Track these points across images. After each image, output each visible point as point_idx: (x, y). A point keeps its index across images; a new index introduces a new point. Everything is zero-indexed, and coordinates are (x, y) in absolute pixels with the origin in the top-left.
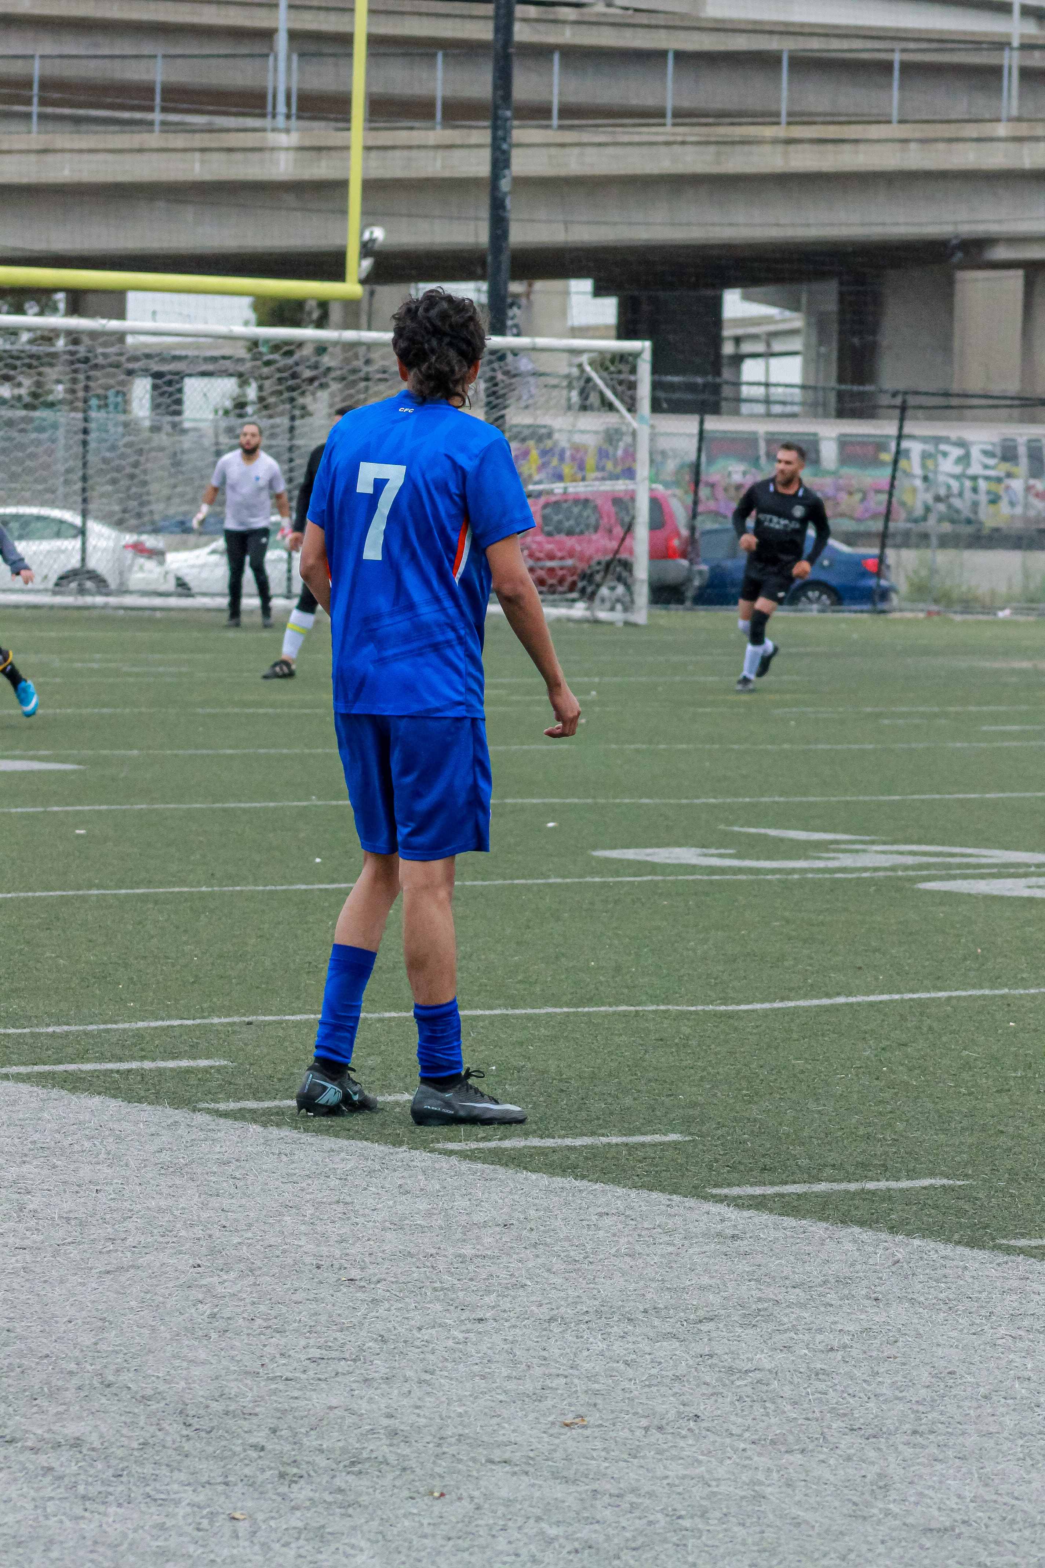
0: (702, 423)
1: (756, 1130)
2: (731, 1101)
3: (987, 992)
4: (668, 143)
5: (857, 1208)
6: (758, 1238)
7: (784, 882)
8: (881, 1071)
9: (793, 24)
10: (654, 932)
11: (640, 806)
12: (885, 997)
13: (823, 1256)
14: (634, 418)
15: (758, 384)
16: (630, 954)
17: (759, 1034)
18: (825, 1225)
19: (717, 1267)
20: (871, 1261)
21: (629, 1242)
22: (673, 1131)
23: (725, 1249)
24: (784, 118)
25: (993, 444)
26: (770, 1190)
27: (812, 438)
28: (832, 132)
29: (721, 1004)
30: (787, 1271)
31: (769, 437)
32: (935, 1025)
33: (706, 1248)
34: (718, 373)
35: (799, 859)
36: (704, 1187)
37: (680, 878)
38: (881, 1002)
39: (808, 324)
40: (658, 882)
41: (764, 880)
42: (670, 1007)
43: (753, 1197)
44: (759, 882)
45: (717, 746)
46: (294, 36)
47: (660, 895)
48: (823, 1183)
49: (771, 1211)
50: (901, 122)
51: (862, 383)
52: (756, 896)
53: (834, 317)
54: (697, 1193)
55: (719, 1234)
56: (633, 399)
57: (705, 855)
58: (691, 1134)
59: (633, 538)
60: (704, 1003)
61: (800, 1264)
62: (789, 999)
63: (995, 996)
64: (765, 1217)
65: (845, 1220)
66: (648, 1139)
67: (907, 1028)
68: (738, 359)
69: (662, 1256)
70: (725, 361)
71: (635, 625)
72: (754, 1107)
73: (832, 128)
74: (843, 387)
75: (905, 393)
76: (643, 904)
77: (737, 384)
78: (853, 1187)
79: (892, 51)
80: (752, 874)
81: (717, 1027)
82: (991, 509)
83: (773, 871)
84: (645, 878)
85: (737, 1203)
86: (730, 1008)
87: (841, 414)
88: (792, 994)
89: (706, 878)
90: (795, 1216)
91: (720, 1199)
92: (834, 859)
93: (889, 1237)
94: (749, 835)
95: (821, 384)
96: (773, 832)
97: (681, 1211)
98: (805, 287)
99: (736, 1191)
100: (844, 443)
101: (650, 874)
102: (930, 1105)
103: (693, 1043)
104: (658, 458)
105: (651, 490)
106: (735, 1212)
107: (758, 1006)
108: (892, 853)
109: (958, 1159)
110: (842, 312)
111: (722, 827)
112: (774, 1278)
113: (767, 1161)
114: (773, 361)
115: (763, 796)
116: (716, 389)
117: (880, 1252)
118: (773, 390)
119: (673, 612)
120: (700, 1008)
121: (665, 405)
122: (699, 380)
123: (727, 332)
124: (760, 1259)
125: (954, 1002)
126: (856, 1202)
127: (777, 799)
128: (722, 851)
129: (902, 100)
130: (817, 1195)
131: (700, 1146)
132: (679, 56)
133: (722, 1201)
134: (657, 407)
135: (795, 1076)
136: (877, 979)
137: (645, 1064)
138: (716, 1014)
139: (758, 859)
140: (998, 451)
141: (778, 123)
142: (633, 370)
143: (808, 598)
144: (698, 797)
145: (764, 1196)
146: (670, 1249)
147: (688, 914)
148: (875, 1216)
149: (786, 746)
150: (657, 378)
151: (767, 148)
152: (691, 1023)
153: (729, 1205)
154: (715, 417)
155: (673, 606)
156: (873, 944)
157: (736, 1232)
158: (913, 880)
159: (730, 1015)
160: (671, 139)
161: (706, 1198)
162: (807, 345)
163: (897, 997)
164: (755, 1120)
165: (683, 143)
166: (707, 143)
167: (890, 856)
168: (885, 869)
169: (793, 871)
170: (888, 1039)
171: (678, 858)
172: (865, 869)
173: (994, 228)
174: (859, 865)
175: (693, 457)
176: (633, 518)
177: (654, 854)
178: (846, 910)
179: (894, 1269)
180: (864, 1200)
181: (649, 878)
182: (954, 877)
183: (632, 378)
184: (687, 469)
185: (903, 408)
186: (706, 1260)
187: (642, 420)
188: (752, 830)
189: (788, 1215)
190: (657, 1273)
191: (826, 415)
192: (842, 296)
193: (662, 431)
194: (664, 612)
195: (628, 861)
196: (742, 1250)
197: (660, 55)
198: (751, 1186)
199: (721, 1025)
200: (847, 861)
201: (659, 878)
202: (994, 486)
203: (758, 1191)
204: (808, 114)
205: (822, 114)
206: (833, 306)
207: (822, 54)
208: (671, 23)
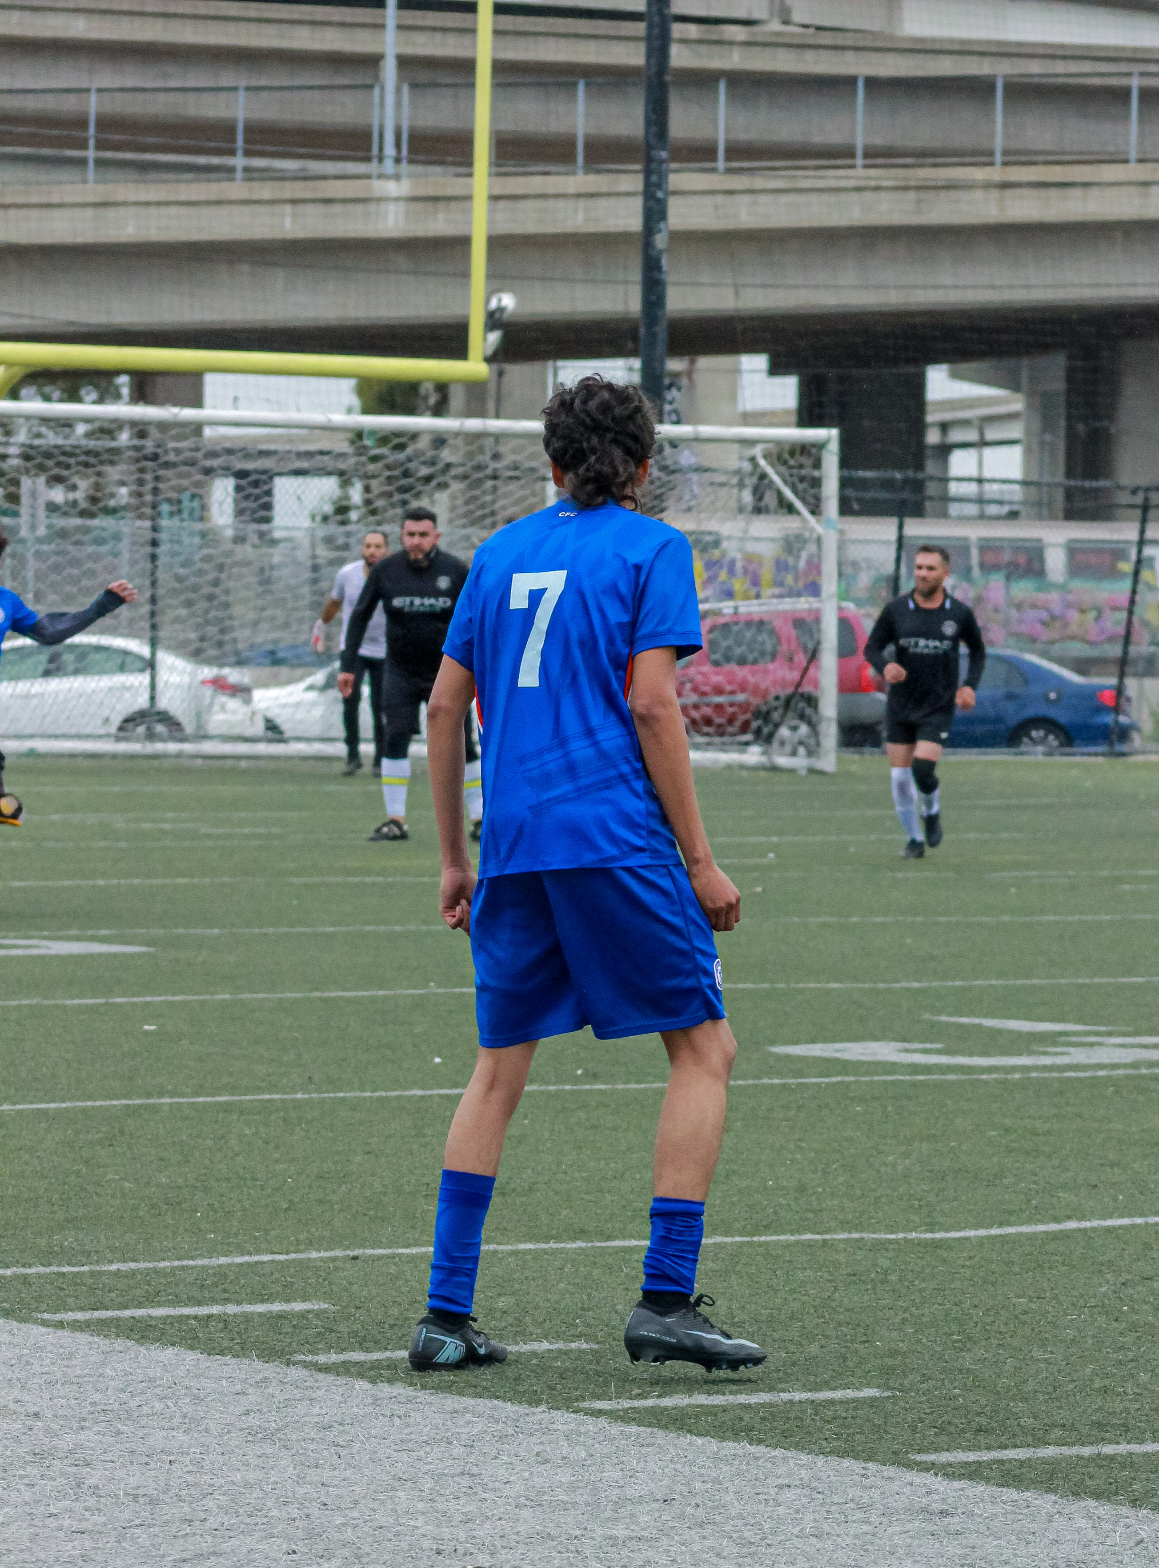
0: (901, 527)
1: (969, 1383)
2: (938, 1349)
4: (859, 189)
5: (1091, 1477)
6: (972, 1514)
7: (1004, 1082)
8: (1121, 1311)
9: (1008, 44)
10: (845, 1144)
11: (830, 991)
12: (1126, 1221)
13: (1051, 1535)
14: (818, 521)
15: (969, 480)
16: (815, 1172)
17: (973, 1267)
18: (1053, 1498)
19: (922, 1550)
20: (1109, 1542)
21: (815, 1520)
22: (869, 1386)
23: (931, 1527)
24: (998, 158)
26: (986, 1456)
27: (1034, 544)
28: (1057, 173)
29: (927, 1231)
30: (1007, 1554)
31: (983, 543)
33: (908, 1527)
34: (920, 466)
35: (1021, 1055)
36: (907, 1453)
37: (876, 1078)
38: (1120, 1227)
39: (1030, 406)
40: (850, 1083)
41: (978, 1080)
42: (865, 1235)
43: (967, 1464)
44: (972, 1083)
45: (919, 919)
46: (405, 62)
47: (852, 1099)
48: (1051, 1448)
49: (987, 1480)
50: (1141, 161)
51: (1096, 476)
52: (967, 1100)
53: (1062, 400)
54: (899, 1460)
55: (924, 1510)
56: (818, 499)
57: (907, 1051)
58: (889, 1388)
59: (818, 668)
60: (904, 1230)
61: (1023, 1544)
62: (1009, 1224)
64: (980, 1489)
65: (1077, 1492)
66: (838, 1395)
67: (1153, 1259)
68: (945, 450)
69: (856, 1536)
70: (929, 452)
71: (821, 773)
72: (967, 1356)
73: (1058, 169)
74: (1072, 483)
75: (1148, 489)
76: (831, 1110)
77: (945, 480)
78: (1087, 1451)
79: (1129, 74)
80: (963, 1073)
81: (922, 1258)
83: (990, 1069)
84: (834, 1079)
85: (948, 1471)
86: (938, 1235)
87: (1072, 514)
88: (1013, 1219)
89: (908, 1078)
90: (1017, 1488)
91: (926, 1467)
92: (1062, 1054)
93: (1131, 1512)
94: (960, 1026)
95: (1047, 479)
96: (989, 1022)
97: (879, 1481)
98: (1025, 361)
99: (945, 1457)
100: (1074, 550)
101: (839, 1073)
103: (893, 1278)
104: (849, 570)
105: (840, 609)
106: (945, 1483)
107: (971, 1233)
108: (1133, 1046)
110: (1069, 392)
111: (927, 1016)
112: (991, 1563)
113: (983, 1420)
114: (988, 452)
115: (977, 979)
116: (918, 486)
117: (1120, 1530)
118: (987, 487)
119: (867, 757)
120: (901, 1236)
121: (856, 507)
122: (898, 476)
123: (931, 417)
124: (973, 1539)
126: (1090, 1470)
127: (994, 982)
128: (928, 1046)
129: (1142, 134)
130: (1044, 1461)
131: (902, 1403)
132: (872, 83)
133: (927, 1470)
134: (845, 509)
135: (1016, 1317)
136: (1116, 1200)
137: (834, 1304)
138: (920, 1243)
139: (971, 1055)
141: (991, 164)
142: (817, 464)
143: (1031, 739)
144: (898, 981)
145: (979, 1463)
146: (866, 1528)
147: (886, 1122)
148: (1114, 1487)
149: (1006, 918)
150: (846, 473)
151: (978, 194)
152: (890, 1254)
153: (936, 1475)
154: (917, 520)
155: (867, 749)
156: (1111, 1156)
157: (946, 1507)
159: (936, 1245)
160: (862, 183)
161: (909, 1466)
162: (1028, 432)
163: (1139, 1221)
164: (968, 1371)
165: (877, 189)
166: (906, 188)
167: (1130, 1050)
168: (1125, 1066)
169: (1014, 1069)
170: (1129, 1272)
171: (874, 1054)
172: (1101, 1066)
174: (1093, 1061)
175: (890, 568)
176: (819, 643)
177: (844, 1050)
178: (1079, 1115)
179: (1137, 1550)
180: (1101, 1467)
181: (839, 1079)
183: (816, 473)
184: (884, 584)
185: (1145, 508)
186: (909, 1541)
187: (828, 524)
188: (965, 1020)
189: (1008, 1486)
190: (849, 1557)
191: (1053, 517)
192: (1071, 375)
193: (854, 537)
194: (857, 757)
195: (814, 1058)
196: (952, 1528)
197: (847, 83)
198: (963, 1451)
199: (927, 1256)
200: (1078, 1056)
201: (852, 1079)
203: (972, 1457)
204: (1027, 152)
205: (1044, 153)
206: (1059, 385)
207: (1044, 80)
208: (861, 44)
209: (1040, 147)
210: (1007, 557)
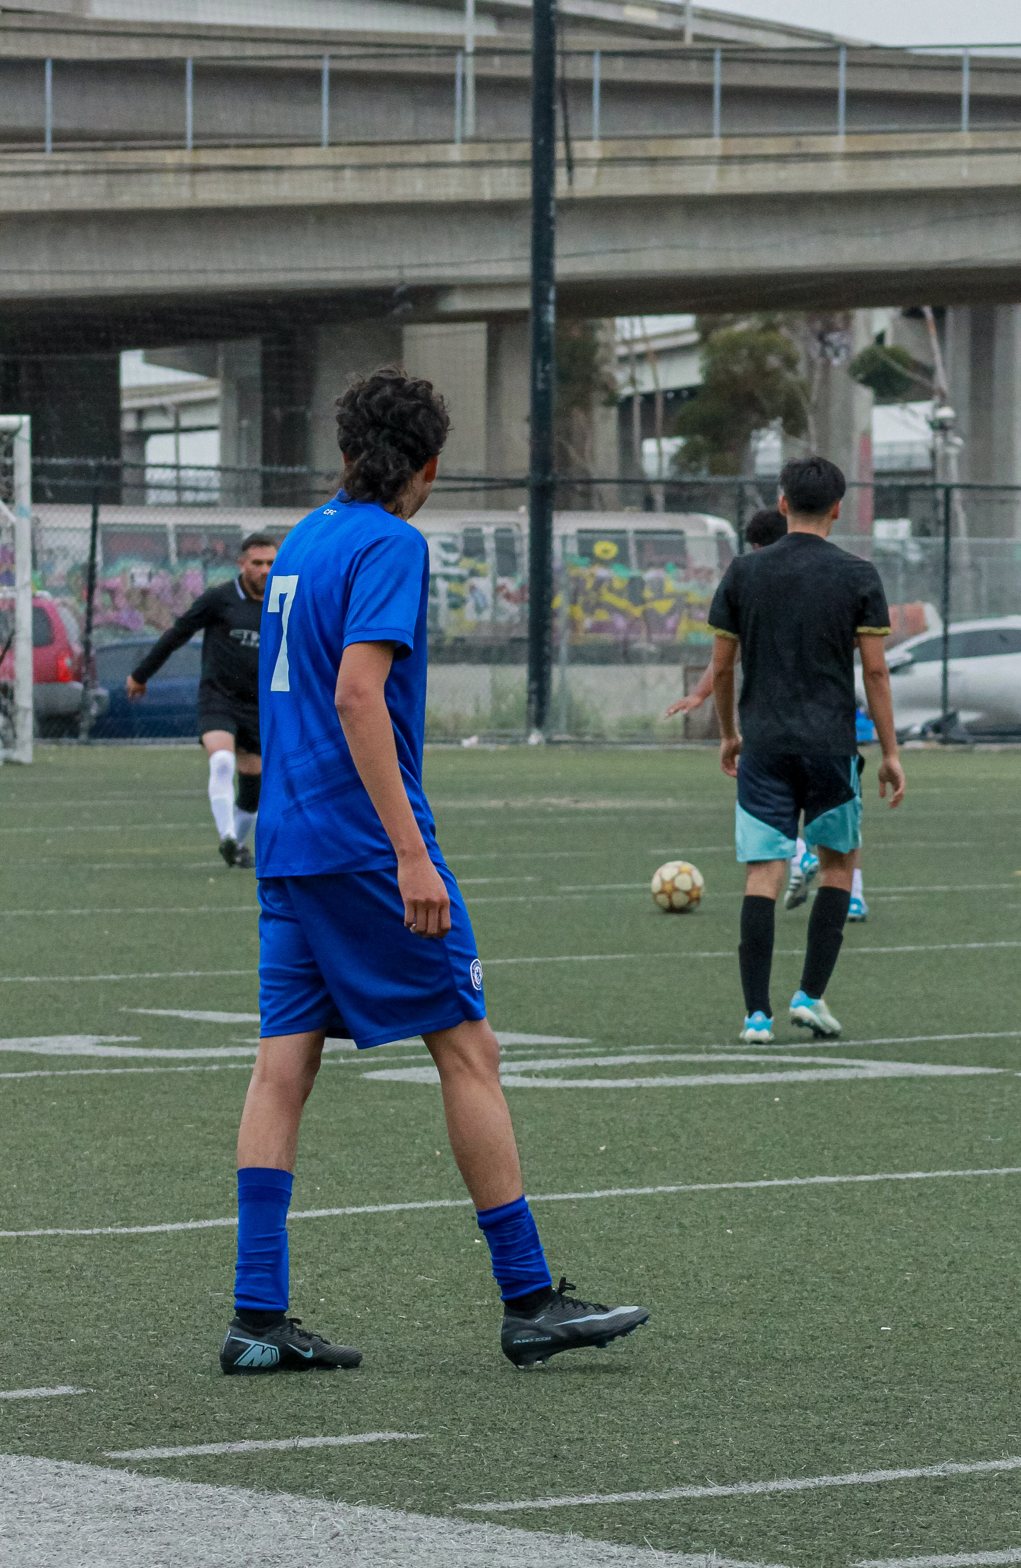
0: (95, 515)
1: (165, 1379)
2: (134, 1344)
3: (447, 1203)
4: (47, 173)
5: (287, 1470)
6: (167, 1511)
7: (202, 1074)
8: (318, 1303)
9: (198, 26)
10: (41, 1139)
11: (25, 985)
12: (323, 1212)
13: (246, 1530)
14: (11, 509)
15: (164, 466)
16: (10, 1168)
17: (169, 1261)
18: (249, 1492)
19: (116, 1548)
20: (305, 1535)
21: (8, 1521)
22: (63, 1383)
23: (126, 1525)
24: (190, 142)
25: (455, 536)
26: (181, 1452)
27: (231, 531)
28: (249, 157)
29: (123, 1226)
30: (202, 1551)
31: (179, 530)
32: (384, 1245)
33: (103, 1525)
34: (116, 453)
35: (219, 1046)
36: (101, 1450)
37: (72, 1072)
38: (318, 1218)
39: (226, 392)
40: (45, 1077)
41: (175, 1073)
42: (60, 1231)
43: (161, 1460)
44: (168, 1075)
45: (118, 911)
47: (48, 1094)
48: (247, 1442)
49: (182, 1476)
50: (332, 144)
51: (292, 464)
52: (165, 1093)
53: (258, 385)
54: (93, 1458)
55: (119, 1508)
56: (10, 486)
57: (103, 1044)
58: (84, 1386)
59: (13, 658)
60: (100, 1225)
61: (218, 1540)
62: (207, 1218)
63: (457, 1208)
64: (175, 1485)
65: (273, 1486)
66: (31, 1393)
67: (350, 1249)
68: (141, 437)
69: (49, 1536)
70: (124, 438)
71: (19, 764)
72: (163, 1351)
73: (249, 152)
74: (268, 469)
76: (27, 1105)
77: (142, 467)
78: (283, 1445)
79: (320, 57)
80: (161, 1066)
81: (118, 1254)
82: (454, 614)
83: (187, 1062)
84: (30, 1074)
85: (142, 1468)
86: (133, 1230)
87: (267, 501)
88: (210, 1212)
89: (104, 1071)
90: (212, 1483)
91: (119, 1465)
93: (327, 1505)
94: (157, 1018)
95: (244, 465)
96: (186, 1014)
97: (72, 1480)
98: (221, 345)
99: (139, 1454)
101: (35, 1068)
102: (377, 1343)
103: (88, 1274)
104: (43, 558)
105: (34, 597)
106: (139, 1480)
107: (168, 1227)
109: (411, 1407)
110: (265, 377)
111: (124, 1009)
112: (185, 1559)
113: (177, 1415)
114: (184, 438)
115: (174, 970)
116: (115, 473)
117: (315, 1523)
118: (183, 473)
119: (65, 747)
120: (96, 1231)
121: (49, 494)
122: (91, 463)
123: (126, 404)
124: (168, 1536)
125: (407, 1216)
126: (286, 1463)
127: (191, 973)
128: (125, 1038)
129: (333, 119)
130: (239, 1456)
131: (96, 1400)
132: (60, 66)
133: (122, 1467)
134: (38, 496)
135: (213, 1312)
136: (313, 1191)
137: (28, 1301)
138: (116, 1238)
139: (168, 1047)
140: (460, 544)
141: (182, 148)
142: (9, 451)
144: (94, 974)
145: (173, 1459)
146: (59, 1527)
147: (83, 1117)
148: (309, 1480)
149: (203, 909)
150: (39, 460)
151: (170, 178)
152: (85, 1250)
153: (130, 1472)
154: (112, 508)
155: (66, 740)
156: (309, 1148)
157: (140, 1504)
158: (357, 1069)
159: (132, 1239)
160: (51, 167)
161: (103, 1463)
162: (224, 417)
163: (337, 1211)
164: (163, 1366)
165: (66, 173)
166: (96, 172)
169: (212, 1061)
170: (326, 1264)
171: (71, 1048)
173: (448, 273)
175: (85, 558)
176: (13, 633)
177: (40, 1044)
179: (332, 1543)
180: (297, 1460)
181: (35, 1073)
182: (408, 1065)
183: (8, 461)
184: (79, 573)
186: (102, 1539)
187: (21, 512)
188: (161, 1012)
189: (203, 1482)
190: (42, 1557)
191: (251, 504)
192: (266, 359)
193: (48, 525)
194: (54, 747)
195: (9, 1053)
196: (146, 1526)
197: (35, 65)
198: (158, 1447)
199: (123, 1252)
201: (47, 1073)
202: (454, 587)
203: (167, 1453)
204: (221, 136)
205: (237, 136)
206: (255, 370)
207: (233, 63)
208: (50, 26)
209: (233, 130)
210: (204, 544)
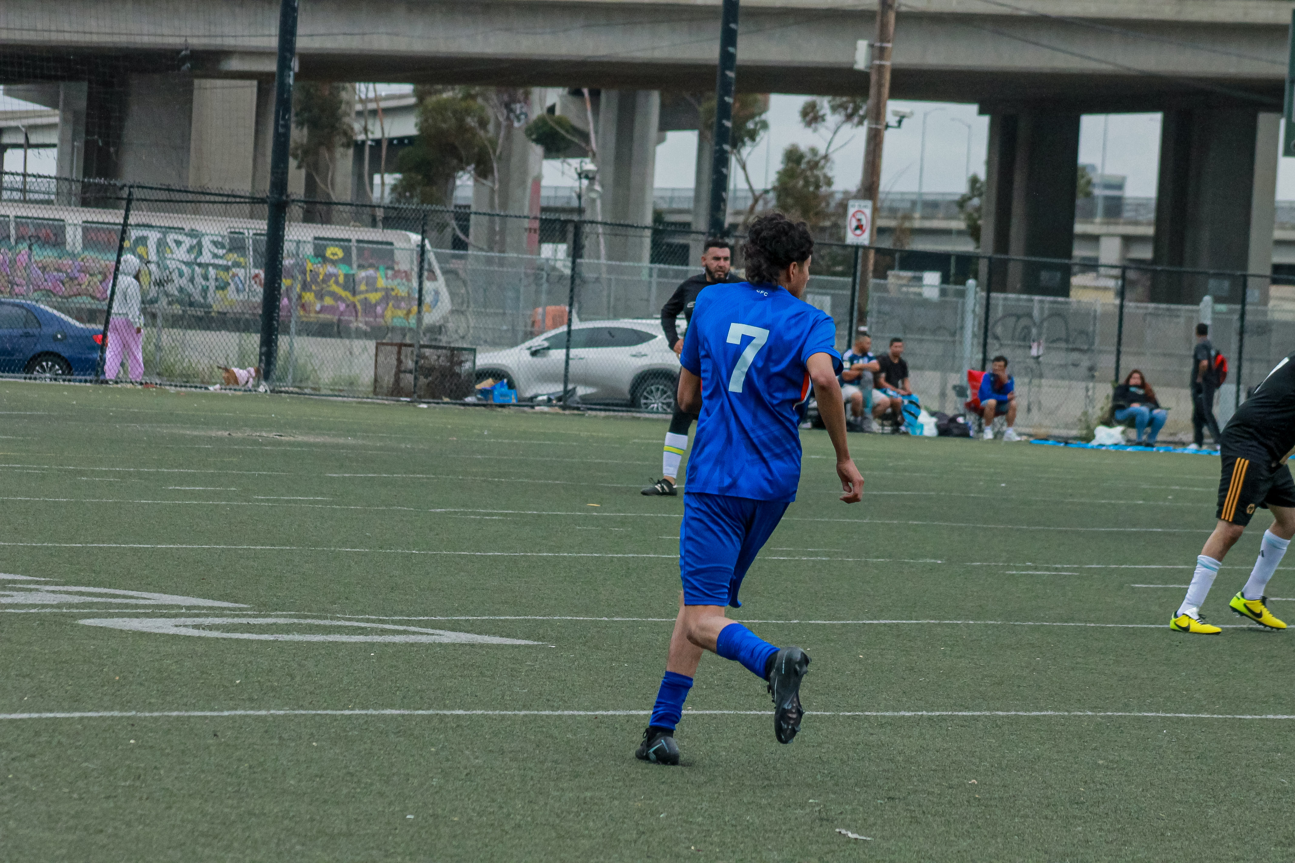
3: (116, 714)
8: (6, 778)
12: (25, 716)
32: (64, 740)
38: (21, 720)
63: (122, 717)
67: (39, 743)
82: (218, 294)
92: (8, 596)
100: (86, 229)
102: (43, 808)
108: (60, 592)
109: (58, 853)
125: (86, 721)
136: (21, 701)
140: (226, 243)
143: (42, 367)
156: (25, 670)
158: (74, 617)
163: (35, 715)
167: (59, 596)
168: (52, 606)
170: (19, 752)
172: (34, 606)
174: (29, 602)
178: (9, 640)
182: (112, 616)
200: (19, 598)
202: (222, 274)
